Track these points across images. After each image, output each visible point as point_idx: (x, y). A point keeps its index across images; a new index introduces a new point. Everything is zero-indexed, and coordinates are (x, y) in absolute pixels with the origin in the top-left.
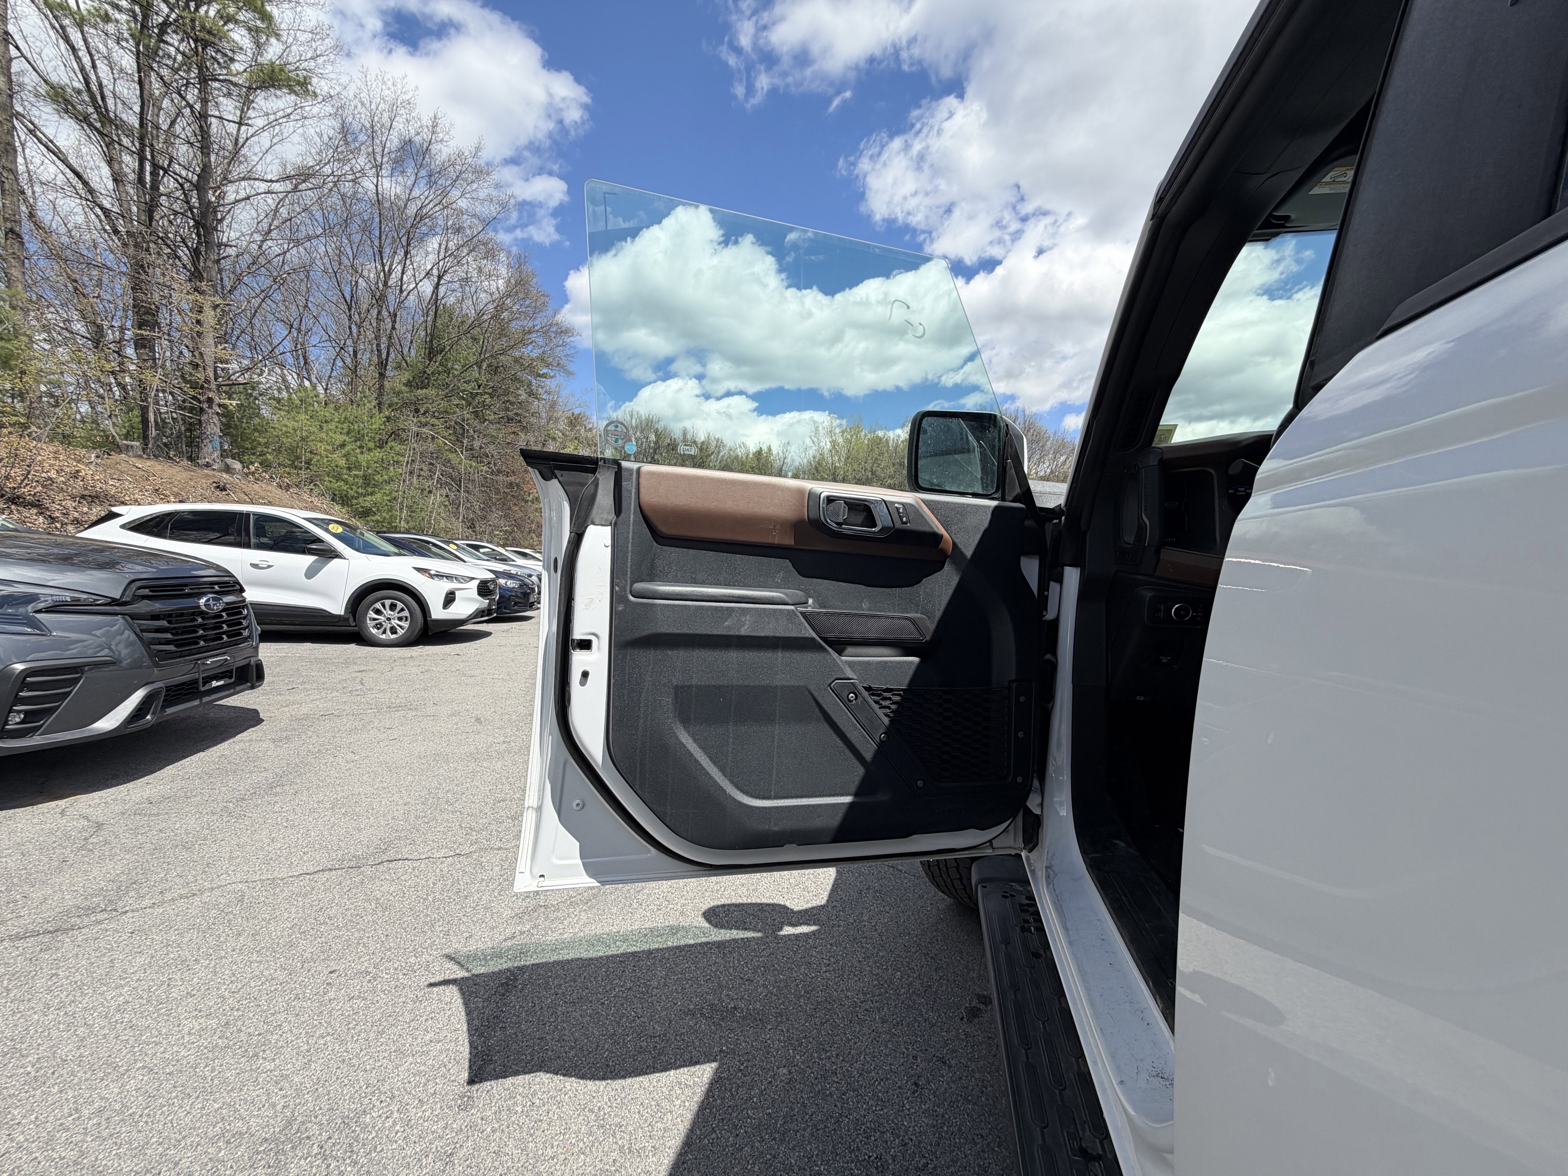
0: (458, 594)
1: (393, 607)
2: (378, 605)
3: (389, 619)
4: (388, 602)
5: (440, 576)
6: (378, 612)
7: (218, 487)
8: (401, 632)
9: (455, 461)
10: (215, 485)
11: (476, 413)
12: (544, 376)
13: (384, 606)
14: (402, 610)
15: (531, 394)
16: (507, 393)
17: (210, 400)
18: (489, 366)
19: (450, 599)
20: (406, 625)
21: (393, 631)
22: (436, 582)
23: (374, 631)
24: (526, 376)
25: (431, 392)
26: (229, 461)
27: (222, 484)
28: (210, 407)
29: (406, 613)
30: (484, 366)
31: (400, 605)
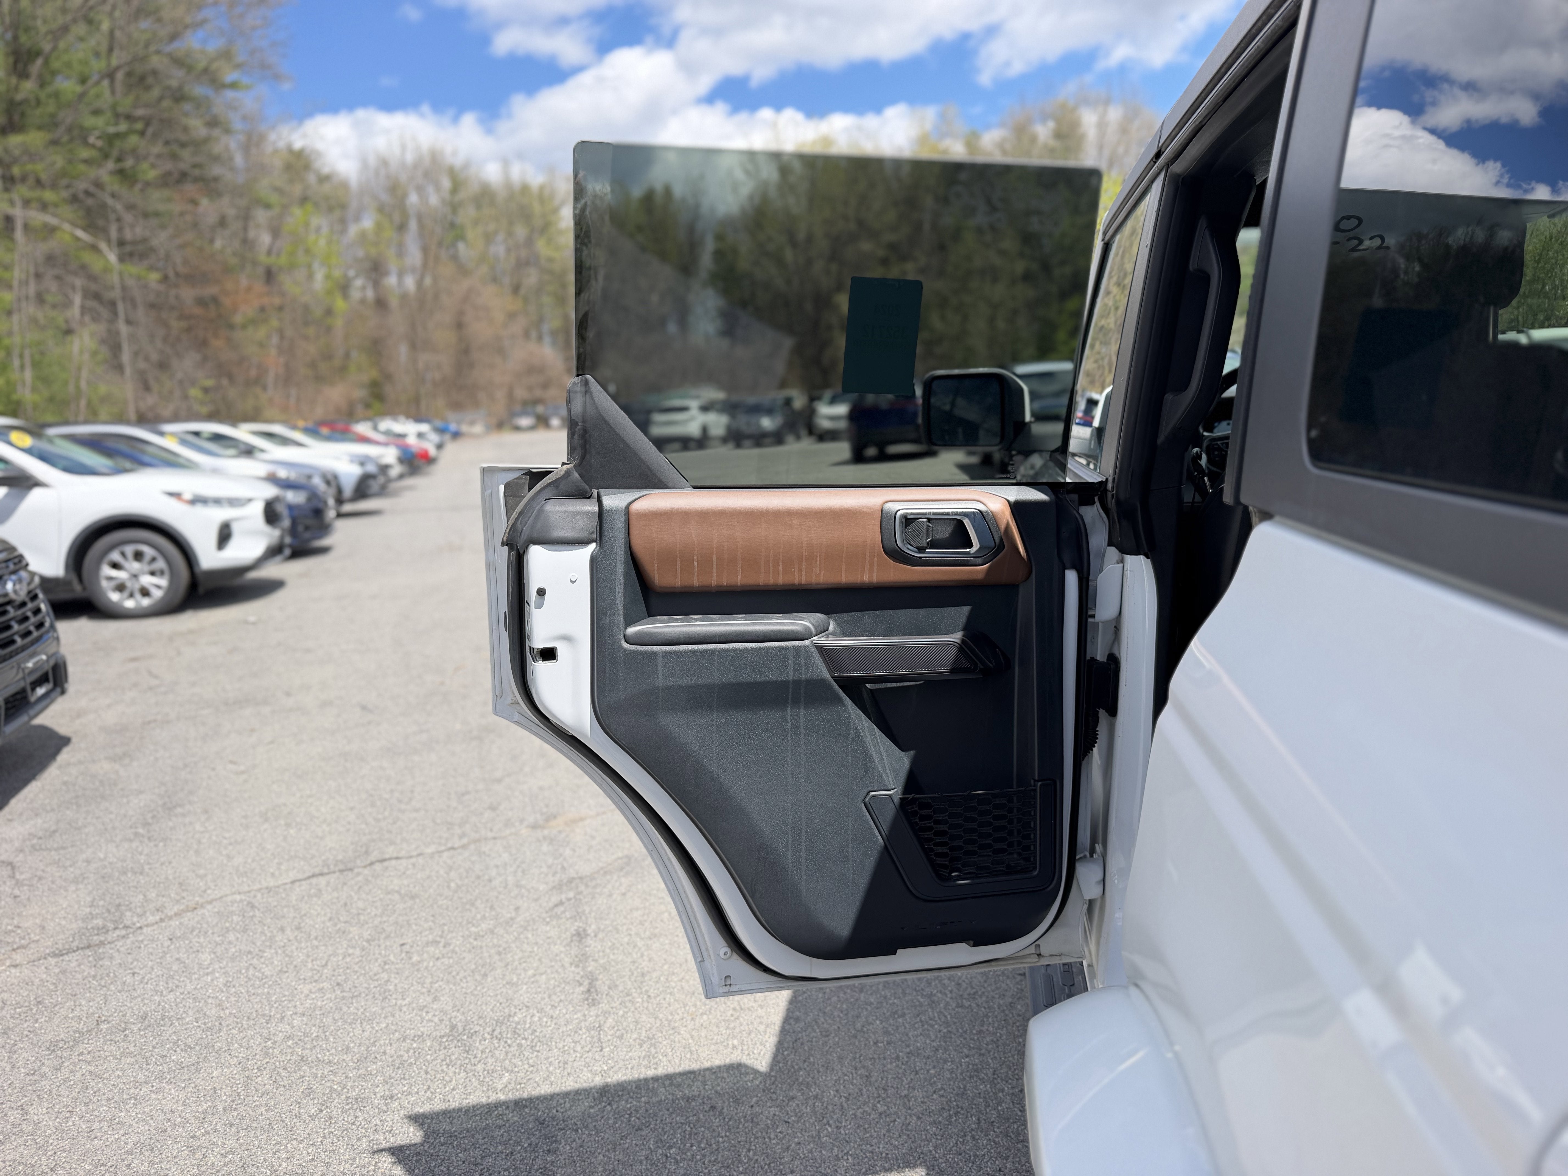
0: (235, 528)
1: (138, 556)
2: (115, 556)
3: (135, 576)
4: (129, 550)
5: (198, 500)
6: (115, 566)
8: (157, 594)
9: (96, 265)
11: (121, 173)
12: (234, 86)
13: (123, 554)
14: (153, 560)
15: (213, 123)
16: (168, 123)
18: (129, 74)
19: (224, 536)
20: (163, 582)
21: (145, 593)
22: (200, 510)
23: (115, 597)
24: (199, 90)
25: (34, 138)
29: (161, 564)
30: (120, 76)
31: (148, 551)
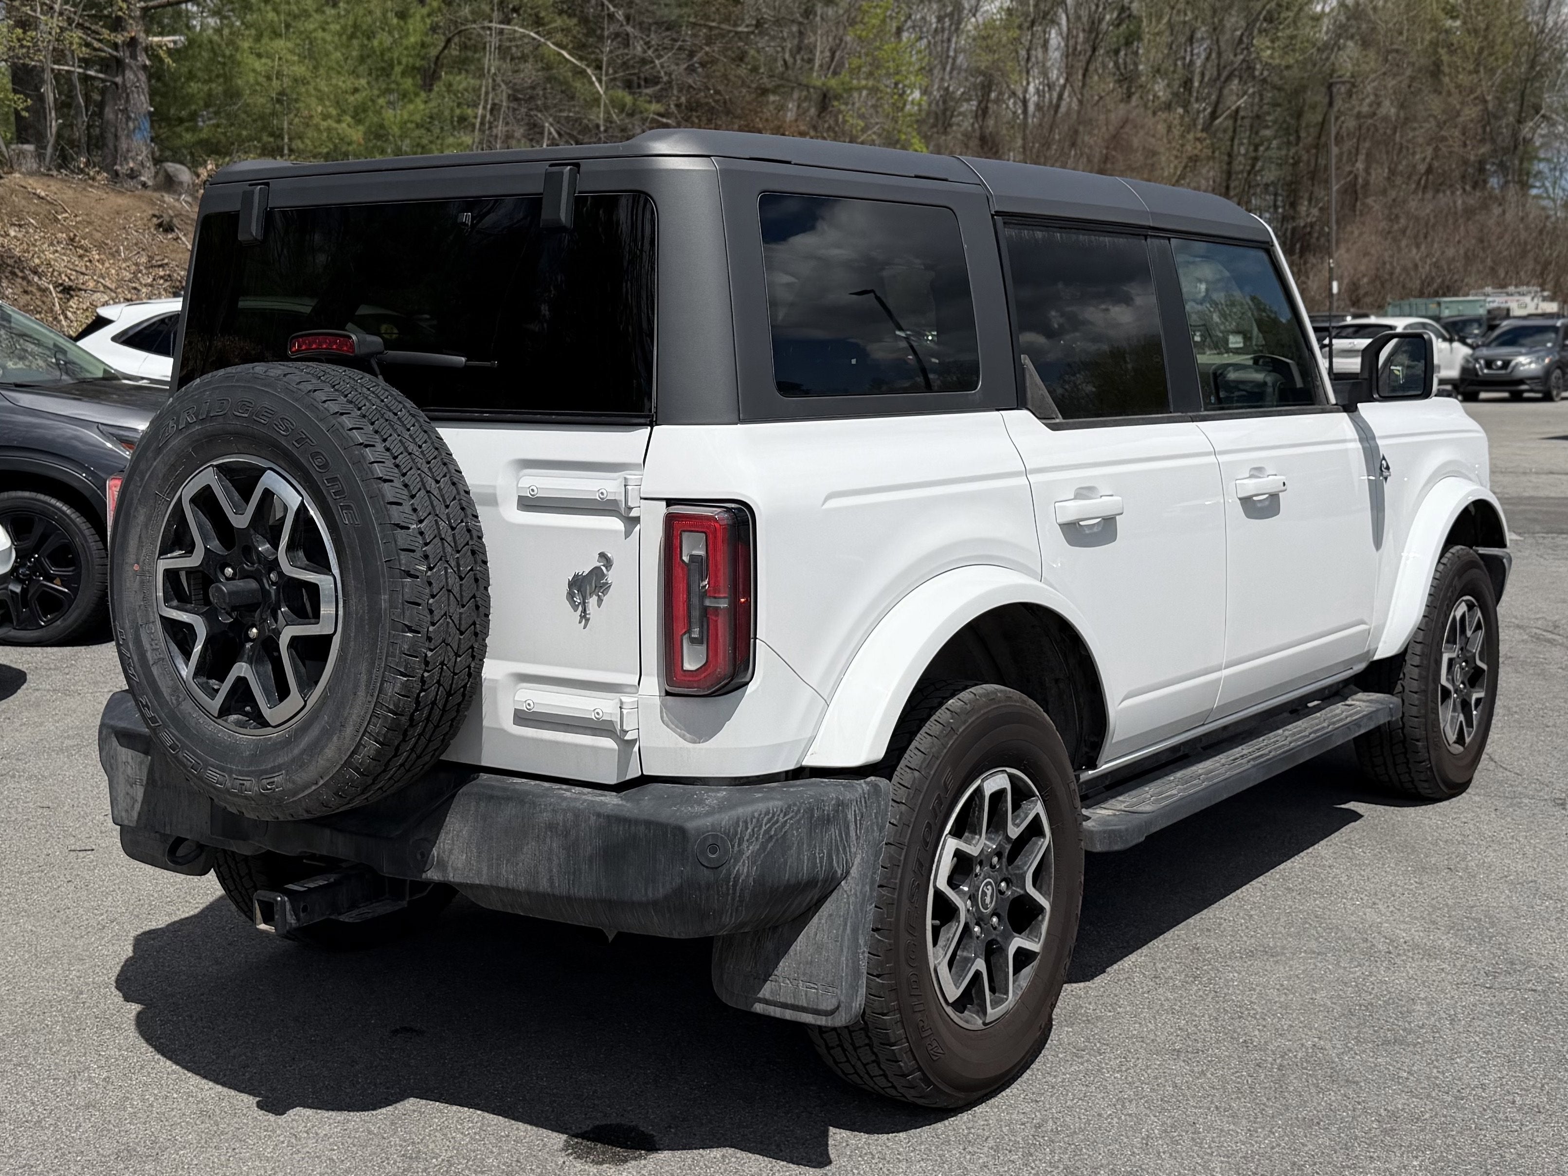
7: (160, 225)
10: (155, 220)
17: (133, 43)
26: (171, 167)
27: (166, 219)
28: (134, 56)
